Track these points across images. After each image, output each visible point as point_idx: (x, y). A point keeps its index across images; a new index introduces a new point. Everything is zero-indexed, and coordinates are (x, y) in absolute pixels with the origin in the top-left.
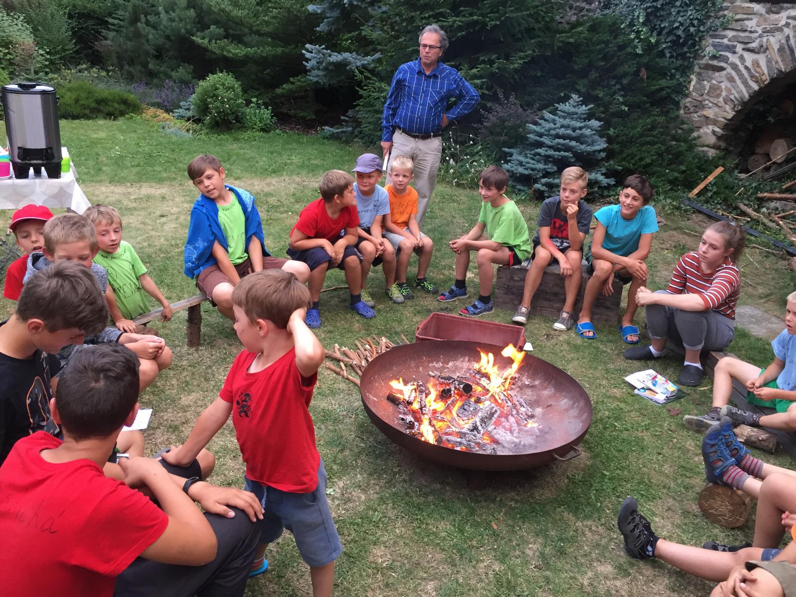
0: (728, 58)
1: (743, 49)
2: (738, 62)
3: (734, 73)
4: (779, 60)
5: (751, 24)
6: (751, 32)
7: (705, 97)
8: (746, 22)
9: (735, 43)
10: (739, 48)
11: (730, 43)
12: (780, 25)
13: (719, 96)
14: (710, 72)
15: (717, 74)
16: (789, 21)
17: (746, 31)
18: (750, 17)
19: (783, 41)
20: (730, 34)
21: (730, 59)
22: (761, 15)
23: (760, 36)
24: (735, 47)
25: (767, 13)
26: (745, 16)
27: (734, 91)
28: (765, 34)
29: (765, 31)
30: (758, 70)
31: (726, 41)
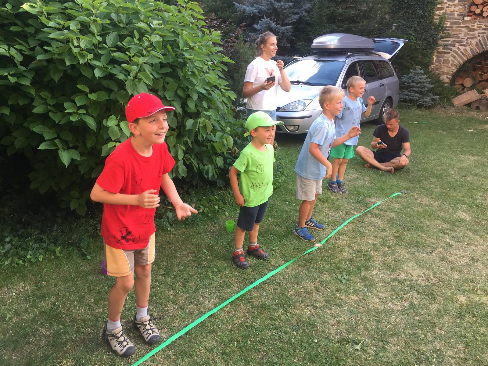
0: (452, 49)
1: (459, 45)
2: (457, 50)
3: (455, 54)
4: (477, 49)
5: (462, 35)
6: (462, 39)
7: (441, 64)
8: (459, 35)
9: (455, 43)
10: (457, 44)
11: (452, 43)
12: (476, 36)
13: (448, 63)
14: (443, 55)
15: (446, 55)
16: (479, 34)
17: (460, 38)
18: (460, 33)
19: (478, 42)
20: (452, 40)
22: (466, 32)
23: (467, 40)
25: (469, 32)
26: (458, 33)
27: (455, 61)
29: (468, 38)
30: (467, 52)
31: (450, 42)
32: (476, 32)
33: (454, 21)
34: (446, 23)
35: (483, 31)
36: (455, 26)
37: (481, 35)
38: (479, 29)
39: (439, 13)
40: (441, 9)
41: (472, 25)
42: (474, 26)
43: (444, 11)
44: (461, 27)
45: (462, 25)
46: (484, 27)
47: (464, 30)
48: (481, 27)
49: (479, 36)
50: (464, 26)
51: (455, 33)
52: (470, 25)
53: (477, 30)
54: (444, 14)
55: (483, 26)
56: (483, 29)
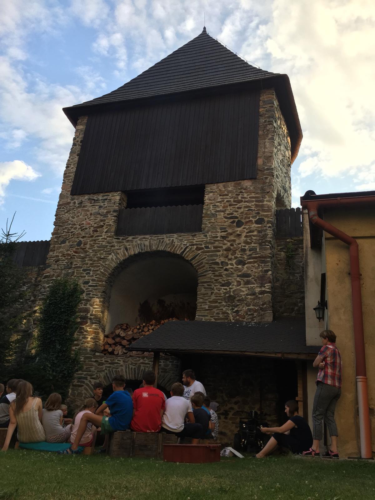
0: (84, 382)
1: (90, 378)
2: (89, 383)
3: (87, 387)
4: (104, 381)
5: (93, 369)
6: (93, 372)
7: (76, 397)
8: (90, 369)
9: (87, 376)
10: (89, 377)
11: (85, 376)
12: (103, 369)
13: (82, 396)
14: (77, 388)
15: (80, 388)
16: (106, 368)
17: (91, 372)
18: (92, 367)
19: (105, 375)
20: (85, 373)
21: (85, 382)
22: (96, 366)
23: (96, 373)
24: (87, 377)
25: (98, 365)
26: (90, 367)
27: (88, 394)
28: (98, 373)
29: (98, 371)
31: (83, 376)
32: (104, 366)
33: (87, 355)
34: (81, 357)
35: (109, 365)
36: (87, 360)
37: (108, 368)
38: (107, 364)
39: (76, 348)
40: (77, 345)
41: (101, 359)
42: (102, 360)
43: (79, 347)
44: (92, 361)
45: (93, 360)
46: (110, 362)
47: (94, 364)
48: (108, 361)
49: (106, 369)
50: (94, 360)
51: (88, 367)
52: (99, 359)
53: (105, 364)
54: (80, 349)
55: (109, 360)
56: (110, 364)
